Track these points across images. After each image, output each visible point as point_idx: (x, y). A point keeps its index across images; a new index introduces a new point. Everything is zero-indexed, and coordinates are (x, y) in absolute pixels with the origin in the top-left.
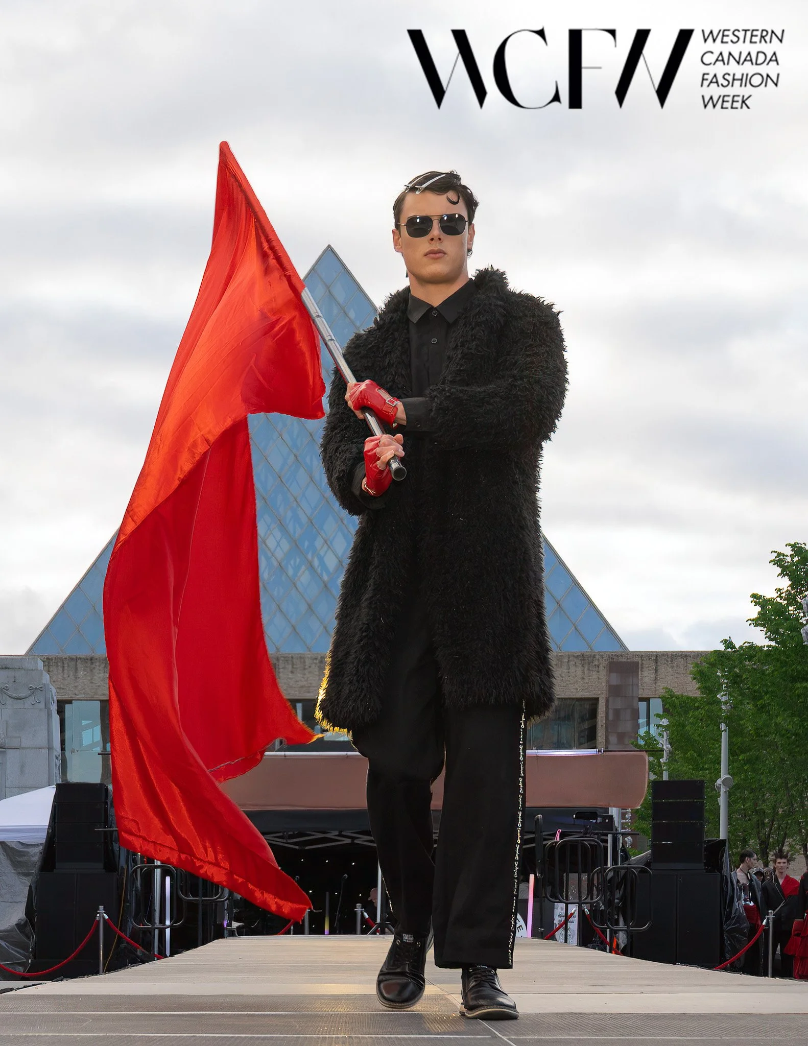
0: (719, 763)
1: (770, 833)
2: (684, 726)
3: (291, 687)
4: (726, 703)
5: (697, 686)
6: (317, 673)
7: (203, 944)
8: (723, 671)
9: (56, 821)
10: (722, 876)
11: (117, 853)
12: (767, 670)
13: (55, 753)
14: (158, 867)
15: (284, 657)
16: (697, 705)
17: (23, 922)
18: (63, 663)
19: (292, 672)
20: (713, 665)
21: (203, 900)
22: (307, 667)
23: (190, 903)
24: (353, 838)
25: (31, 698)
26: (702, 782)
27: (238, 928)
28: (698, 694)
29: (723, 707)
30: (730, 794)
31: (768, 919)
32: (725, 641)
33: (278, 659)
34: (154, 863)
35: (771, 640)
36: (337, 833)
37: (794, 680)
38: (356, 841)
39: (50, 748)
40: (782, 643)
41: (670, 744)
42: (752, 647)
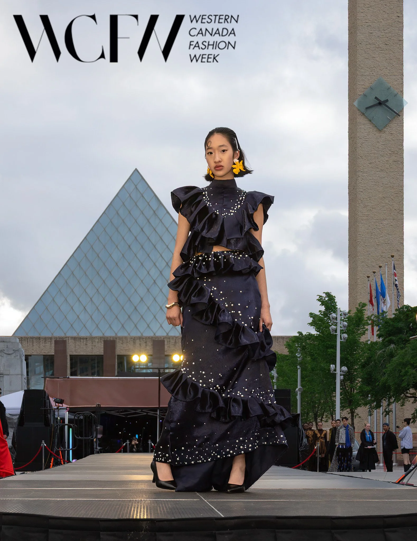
0: (297, 382)
1: (318, 410)
2: (283, 366)
3: (122, 350)
4: (299, 358)
5: (288, 350)
6: (132, 344)
7: (85, 457)
8: (298, 344)
9: (24, 405)
10: (299, 428)
11: (50, 419)
12: (316, 344)
13: (24, 377)
14: (66, 425)
15: (119, 337)
16: (287, 358)
17: (11, 447)
18: (28, 340)
19: (122, 344)
20: (294, 342)
21: (85, 439)
22: (128, 342)
23: (79, 440)
24: (147, 413)
25: (14, 355)
26: (290, 390)
27: (99, 450)
28: (288, 354)
29: (299, 359)
30: (302, 394)
31: (317, 446)
32: (299, 332)
33: (116, 338)
34: (65, 423)
35: (317, 332)
36: (140, 410)
37: (327, 348)
38: (148, 414)
39: (22, 375)
40: (322, 333)
41: (277, 374)
42: (310, 335)
